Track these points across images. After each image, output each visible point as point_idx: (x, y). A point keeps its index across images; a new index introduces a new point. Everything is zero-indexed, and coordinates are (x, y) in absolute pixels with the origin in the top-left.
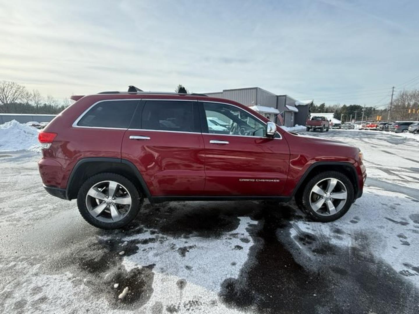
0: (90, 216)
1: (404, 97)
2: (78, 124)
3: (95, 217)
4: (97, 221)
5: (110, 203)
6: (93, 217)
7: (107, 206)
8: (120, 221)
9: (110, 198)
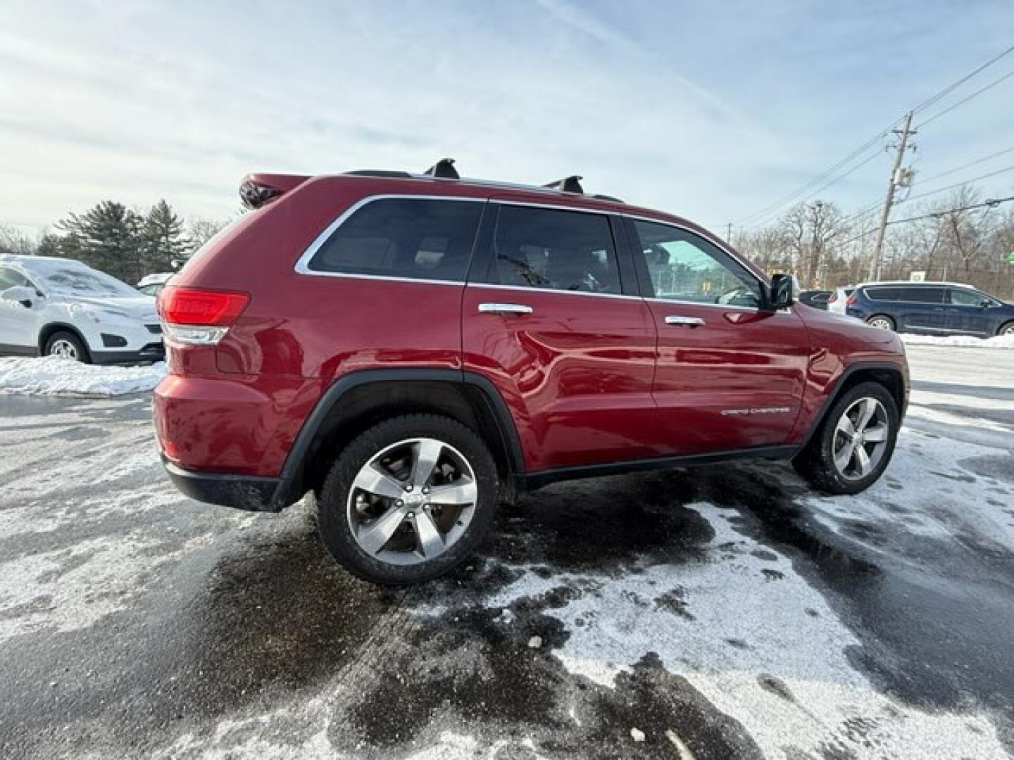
0: (361, 553)
1: (742, 244)
2: (312, 265)
3: (374, 555)
4: (380, 564)
5: (416, 505)
6: (366, 554)
7: (406, 516)
8: (444, 555)
9: (418, 489)
